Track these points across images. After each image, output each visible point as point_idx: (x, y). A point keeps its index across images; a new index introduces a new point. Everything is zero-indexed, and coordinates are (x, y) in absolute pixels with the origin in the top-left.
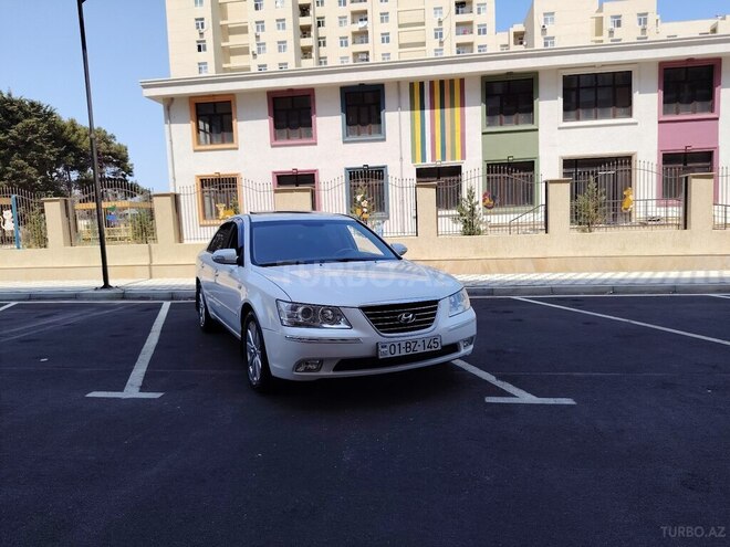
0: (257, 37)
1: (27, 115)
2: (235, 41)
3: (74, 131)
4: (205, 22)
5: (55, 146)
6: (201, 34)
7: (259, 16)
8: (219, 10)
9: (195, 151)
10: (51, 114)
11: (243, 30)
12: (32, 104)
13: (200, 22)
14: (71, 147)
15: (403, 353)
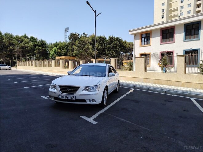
0: (181, 11)
1: (115, 41)
2: (173, 14)
3: (125, 43)
4: (165, 10)
5: (121, 47)
6: (163, 13)
7: (182, 4)
8: (169, 5)
9: (140, 47)
10: (121, 40)
11: (177, 10)
12: (117, 38)
13: (163, 10)
14: (124, 47)
15: (64, 98)
